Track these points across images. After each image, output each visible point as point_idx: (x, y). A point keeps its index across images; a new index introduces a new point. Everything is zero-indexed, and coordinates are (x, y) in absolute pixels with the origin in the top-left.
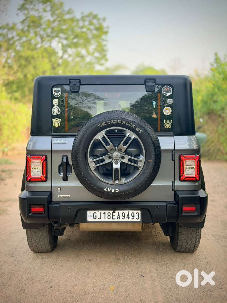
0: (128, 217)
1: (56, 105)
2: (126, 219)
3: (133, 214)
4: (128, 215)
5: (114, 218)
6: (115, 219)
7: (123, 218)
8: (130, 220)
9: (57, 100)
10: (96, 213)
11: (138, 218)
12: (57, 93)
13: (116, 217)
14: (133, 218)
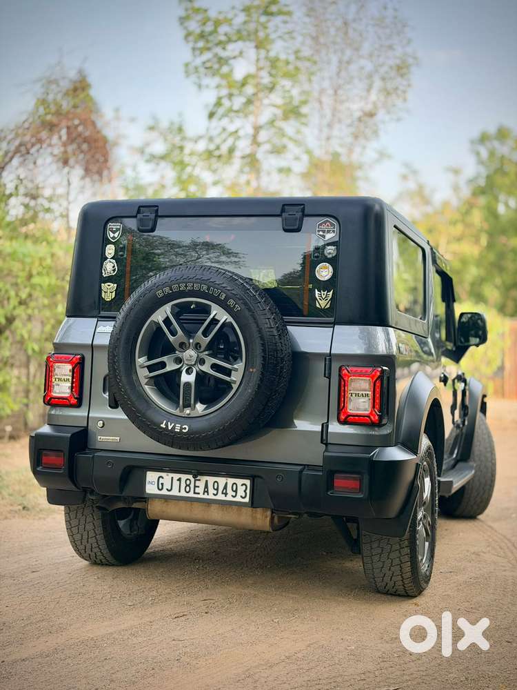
0: (224, 492)
1: (109, 256)
2: (221, 497)
3: (235, 486)
4: (225, 487)
5: (196, 491)
6: (199, 494)
7: (215, 492)
8: (229, 498)
9: (112, 247)
10: (163, 478)
11: (244, 496)
12: (114, 232)
13: (200, 490)
14: (234, 494)
